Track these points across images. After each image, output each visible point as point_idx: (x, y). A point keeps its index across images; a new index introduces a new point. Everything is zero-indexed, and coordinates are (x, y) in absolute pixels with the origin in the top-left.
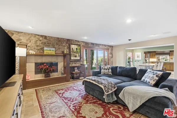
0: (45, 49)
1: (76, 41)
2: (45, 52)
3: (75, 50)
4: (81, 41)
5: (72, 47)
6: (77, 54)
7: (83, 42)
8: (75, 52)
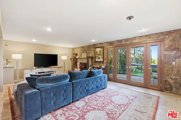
0: (82, 54)
1: (100, 44)
2: (82, 56)
3: (99, 53)
4: (105, 43)
5: (96, 51)
6: (100, 56)
7: (106, 43)
8: (98, 55)
